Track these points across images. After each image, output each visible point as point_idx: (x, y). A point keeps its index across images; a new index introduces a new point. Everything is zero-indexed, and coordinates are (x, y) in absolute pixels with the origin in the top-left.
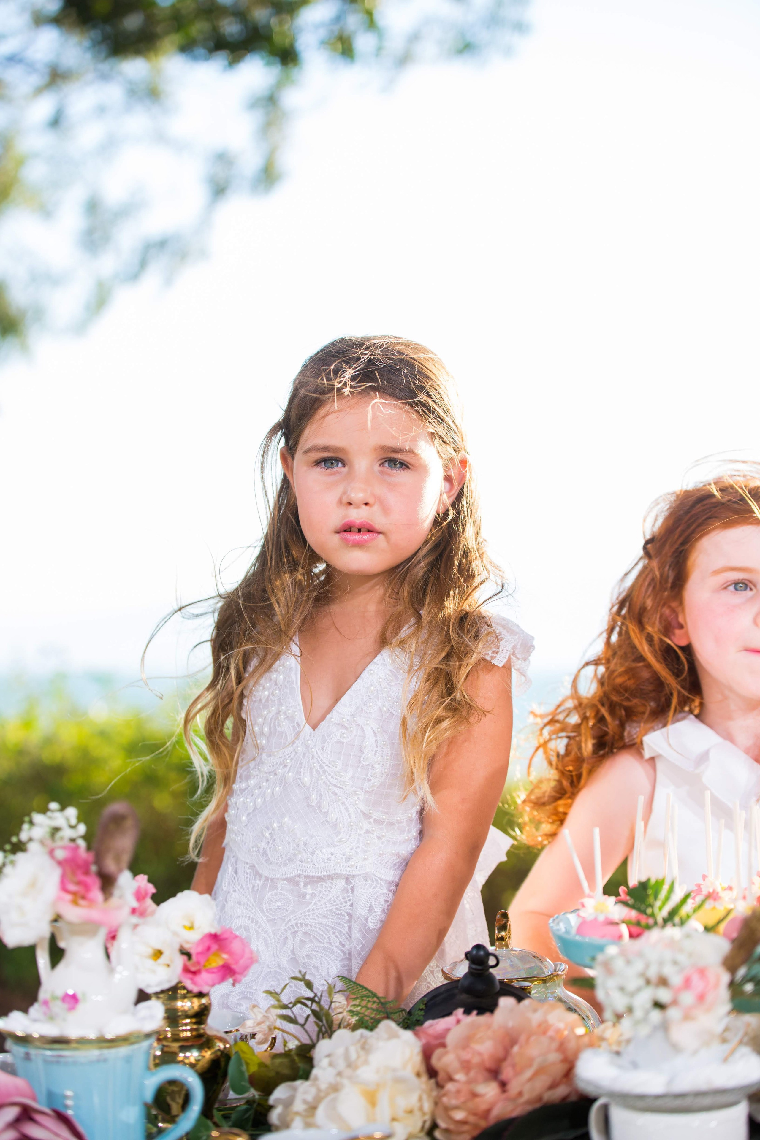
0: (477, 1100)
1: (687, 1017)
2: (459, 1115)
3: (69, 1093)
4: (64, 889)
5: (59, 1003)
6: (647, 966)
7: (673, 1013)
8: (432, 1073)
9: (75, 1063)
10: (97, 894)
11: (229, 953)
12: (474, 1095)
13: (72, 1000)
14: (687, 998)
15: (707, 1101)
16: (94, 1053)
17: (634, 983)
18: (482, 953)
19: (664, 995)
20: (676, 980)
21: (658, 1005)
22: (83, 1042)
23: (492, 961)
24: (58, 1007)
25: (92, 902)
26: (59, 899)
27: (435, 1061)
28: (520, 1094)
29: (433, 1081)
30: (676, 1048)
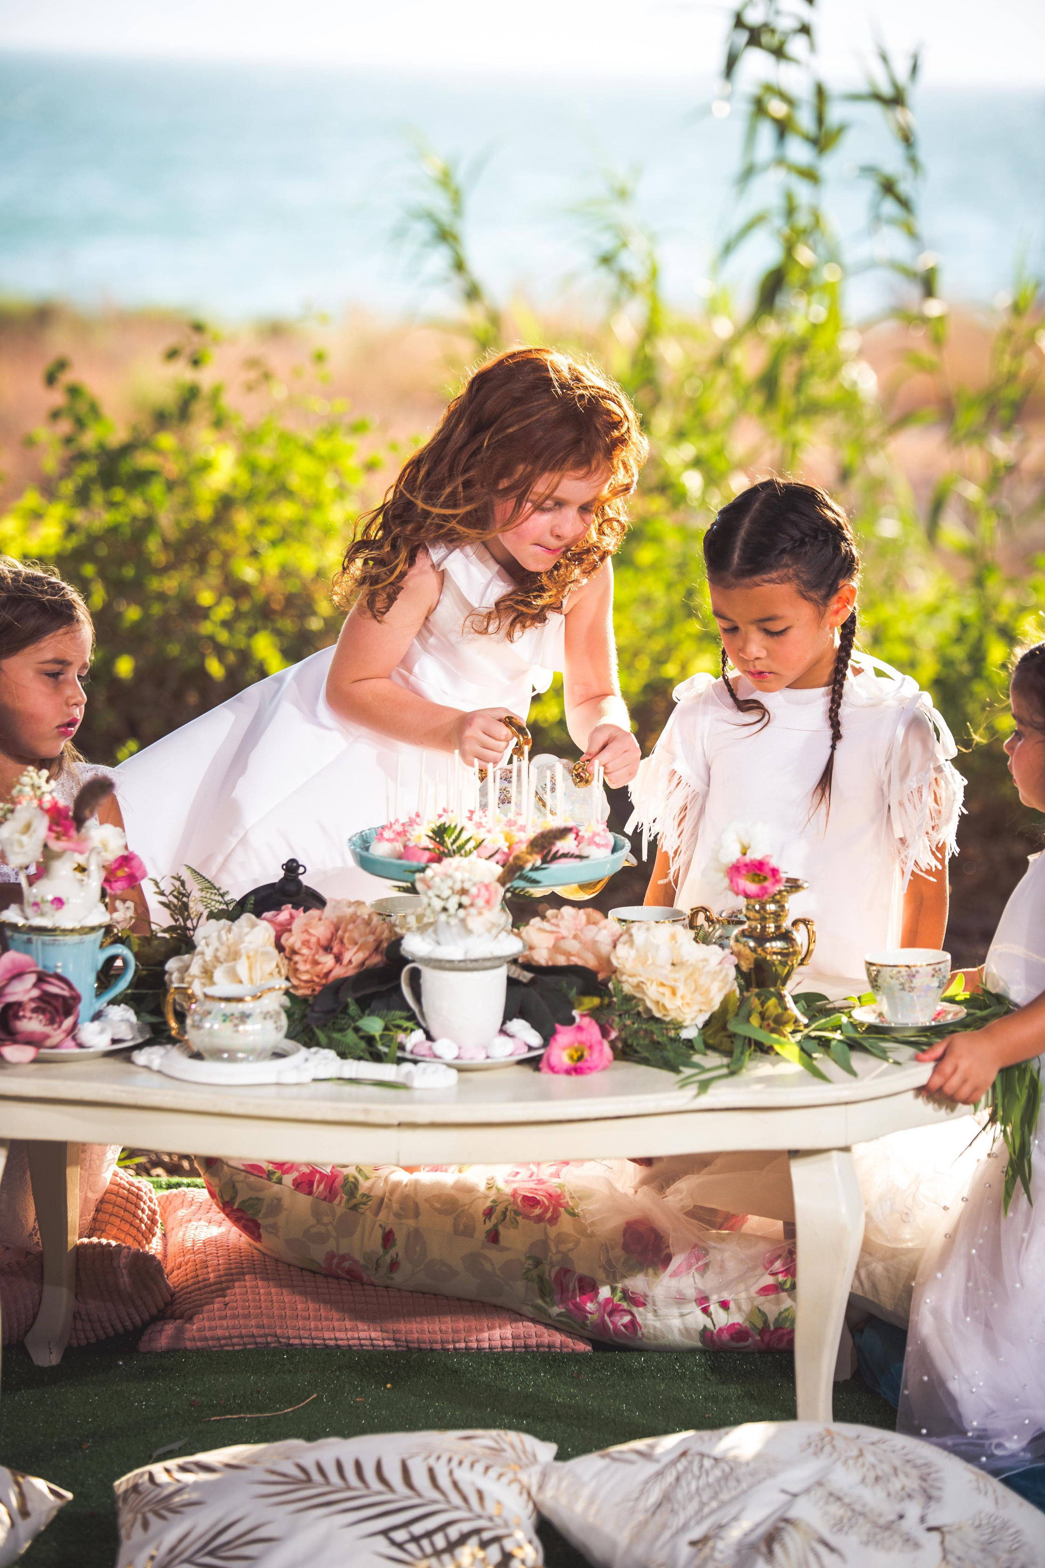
0: (320, 967)
1: (480, 914)
2: (305, 977)
3: (59, 964)
4: (50, 829)
5: (49, 905)
6: (454, 882)
7: (473, 911)
8: (280, 948)
9: (65, 944)
10: (73, 832)
11: (130, 868)
12: (316, 963)
13: (59, 902)
14: (480, 902)
15: (488, 964)
16: (76, 938)
17: (446, 893)
18: (295, 865)
19: (466, 900)
20: (474, 891)
21: (461, 906)
22: (65, 932)
23: (301, 870)
24: (47, 907)
25: (70, 838)
26: (48, 837)
27: (283, 941)
28: (350, 962)
29: (282, 954)
30: (469, 932)
